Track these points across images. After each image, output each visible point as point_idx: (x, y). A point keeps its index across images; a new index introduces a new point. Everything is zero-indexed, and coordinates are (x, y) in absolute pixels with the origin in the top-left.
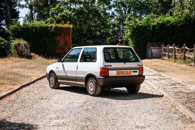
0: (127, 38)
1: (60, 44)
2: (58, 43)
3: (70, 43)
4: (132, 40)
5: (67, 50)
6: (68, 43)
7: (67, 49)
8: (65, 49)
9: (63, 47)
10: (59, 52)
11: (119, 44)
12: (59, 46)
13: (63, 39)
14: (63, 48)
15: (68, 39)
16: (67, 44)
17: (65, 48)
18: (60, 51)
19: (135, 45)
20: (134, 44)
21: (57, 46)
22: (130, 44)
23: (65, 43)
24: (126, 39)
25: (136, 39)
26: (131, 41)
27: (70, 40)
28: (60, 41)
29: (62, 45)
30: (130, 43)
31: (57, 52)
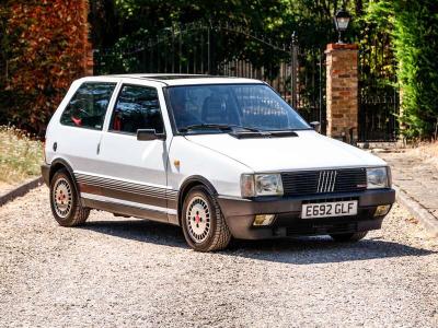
0: (380, 14)
1: (28, 46)
2: (15, 41)
3: (78, 40)
4: (407, 22)
5: (63, 76)
6: (68, 39)
7: (61, 73)
8: (52, 72)
9: (45, 59)
10: (22, 87)
11: (340, 42)
12: (20, 53)
13: (43, 18)
14: (43, 63)
15: (69, 19)
16: (65, 43)
17: (52, 67)
18: (26, 79)
19: (423, 52)
20: (416, 46)
21: (11, 55)
22: (397, 42)
23: (54, 42)
24: (374, 19)
25: (427, 19)
26: (401, 30)
27: (78, 26)
28: (25, 26)
29: (37, 49)
30: (396, 38)
31: (8, 88)
